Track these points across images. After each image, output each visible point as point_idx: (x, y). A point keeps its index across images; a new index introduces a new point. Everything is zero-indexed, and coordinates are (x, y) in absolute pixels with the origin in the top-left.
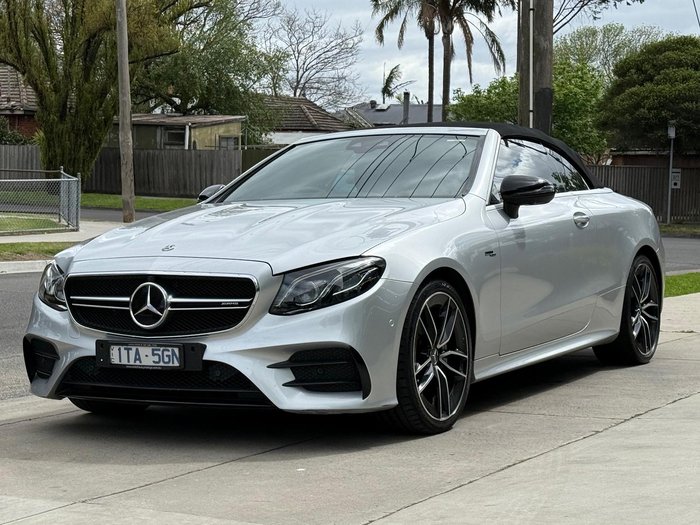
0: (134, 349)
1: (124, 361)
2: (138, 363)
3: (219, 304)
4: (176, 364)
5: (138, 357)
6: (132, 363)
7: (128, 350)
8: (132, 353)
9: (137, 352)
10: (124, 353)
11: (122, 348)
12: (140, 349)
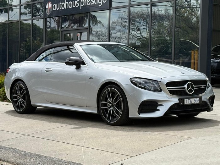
0: (190, 99)
1: (188, 103)
2: (191, 103)
3: (201, 87)
4: (199, 102)
5: (191, 102)
6: (189, 103)
7: (189, 100)
8: (190, 100)
9: (191, 100)
10: (188, 101)
11: (187, 99)
12: (192, 99)
